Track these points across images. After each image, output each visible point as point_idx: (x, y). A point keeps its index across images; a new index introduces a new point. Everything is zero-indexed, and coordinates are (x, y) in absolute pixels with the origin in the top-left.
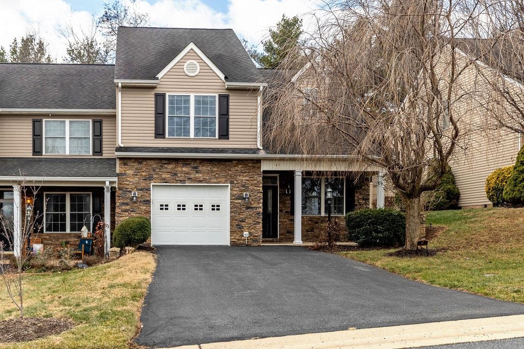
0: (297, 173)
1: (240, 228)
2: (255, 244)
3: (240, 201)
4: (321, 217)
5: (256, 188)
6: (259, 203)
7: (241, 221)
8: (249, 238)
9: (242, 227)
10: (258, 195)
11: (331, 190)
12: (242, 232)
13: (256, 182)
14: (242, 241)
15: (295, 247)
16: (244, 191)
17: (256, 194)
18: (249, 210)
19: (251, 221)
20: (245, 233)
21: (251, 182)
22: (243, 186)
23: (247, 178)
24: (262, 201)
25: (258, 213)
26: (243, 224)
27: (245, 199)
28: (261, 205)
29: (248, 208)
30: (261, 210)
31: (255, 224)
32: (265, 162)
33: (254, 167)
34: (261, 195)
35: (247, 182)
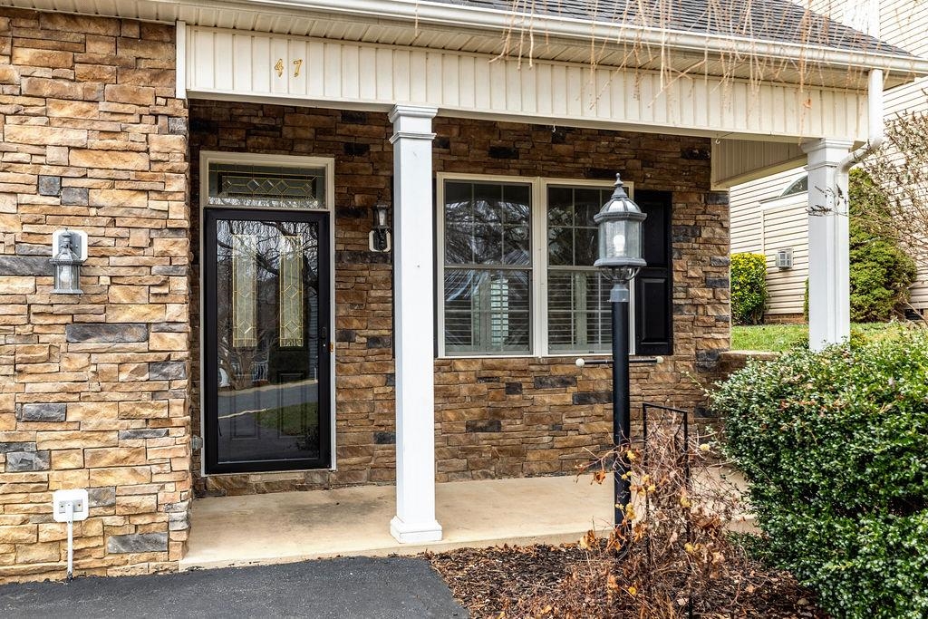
0: (405, 125)
1: (26, 466)
2: (138, 564)
3: (24, 285)
4: (534, 362)
5: (140, 200)
6: (161, 300)
7: (31, 419)
8: (95, 528)
9: (46, 456)
10: (160, 245)
11: (632, 207)
12: (45, 487)
13: (139, 162)
14: (39, 553)
15: (392, 563)
16: (56, 217)
17: (139, 238)
18: (91, 344)
19: (106, 416)
20: (59, 497)
21: (108, 161)
22: (56, 186)
23: (76, 136)
24: (181, 284)
25: (159, 365)
26: (48, 437)
27: (53, 267)
28: (177, 311)
29: (82, 330)
30: (177, 343)
31: (137, 434)
32: (204, 41)
33: (125, 68)
34: (179, 248)
35: (79, 160)
